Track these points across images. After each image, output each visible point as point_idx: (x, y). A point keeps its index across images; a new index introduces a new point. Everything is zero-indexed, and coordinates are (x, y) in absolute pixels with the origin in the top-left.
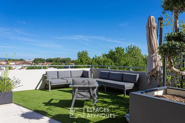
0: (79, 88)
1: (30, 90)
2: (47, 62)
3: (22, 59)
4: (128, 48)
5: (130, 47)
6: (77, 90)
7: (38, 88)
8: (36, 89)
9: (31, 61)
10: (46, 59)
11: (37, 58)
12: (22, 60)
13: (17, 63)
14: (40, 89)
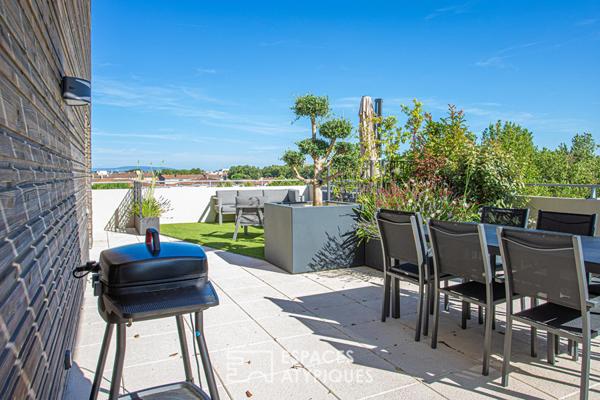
0: (244, 209)
1: (185, 224)
2: (264, 176)
3: (198, 169)
4: (488, 132)
5: (495, 128)
6: (241, 212)
7: (203, 220)
8: (199, 222)
9: (221, 173)
10: (261, 168)
11: (236, 166)
12: (196, 172)
13: (185, 180)
14: (207, 222)
